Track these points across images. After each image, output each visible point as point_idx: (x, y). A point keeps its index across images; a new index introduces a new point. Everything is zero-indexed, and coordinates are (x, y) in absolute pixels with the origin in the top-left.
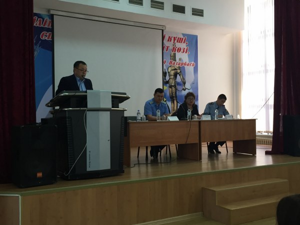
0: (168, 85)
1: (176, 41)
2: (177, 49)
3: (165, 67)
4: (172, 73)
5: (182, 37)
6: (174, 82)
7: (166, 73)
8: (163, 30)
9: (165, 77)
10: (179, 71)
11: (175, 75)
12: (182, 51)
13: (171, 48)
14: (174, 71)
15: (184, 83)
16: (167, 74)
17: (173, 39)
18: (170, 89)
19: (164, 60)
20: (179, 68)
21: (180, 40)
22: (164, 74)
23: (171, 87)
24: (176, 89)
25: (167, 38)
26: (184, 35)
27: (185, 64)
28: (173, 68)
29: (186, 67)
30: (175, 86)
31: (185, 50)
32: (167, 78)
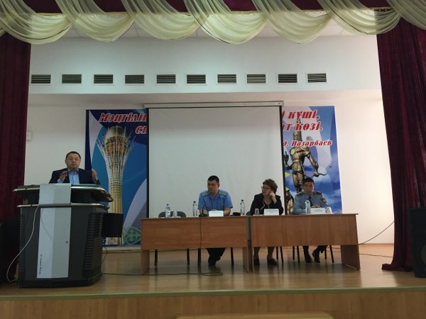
0: (291, 171)
1: (301, 117)
2: (303, 126)
3: (285, 149)
4: (297, 155)
5: (310, 110)
6: (299, 167)
7: (287, 156)
8: (280, 107)
9: (287, 161)
10: (307, 153)
11: (302, 158)
12: (311, 127)
13: (294, 125)
14: (299, 154)
15: (317, 168)
16: (290, 157)
17: (296, 115)
18: (295, 176)
19: (284, 141)
20: (308, 149)
21: (307, 115)
22: (285, 158)
23: (295, 173)
24: (304, 176)
25: (287, 114)
26: (312, 108)
27: (317, 143)
28: (298, 150)
29: (317, 146)
30: (302, 172)
31: (316, 126)
32: (290, 162)
